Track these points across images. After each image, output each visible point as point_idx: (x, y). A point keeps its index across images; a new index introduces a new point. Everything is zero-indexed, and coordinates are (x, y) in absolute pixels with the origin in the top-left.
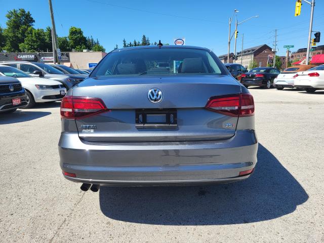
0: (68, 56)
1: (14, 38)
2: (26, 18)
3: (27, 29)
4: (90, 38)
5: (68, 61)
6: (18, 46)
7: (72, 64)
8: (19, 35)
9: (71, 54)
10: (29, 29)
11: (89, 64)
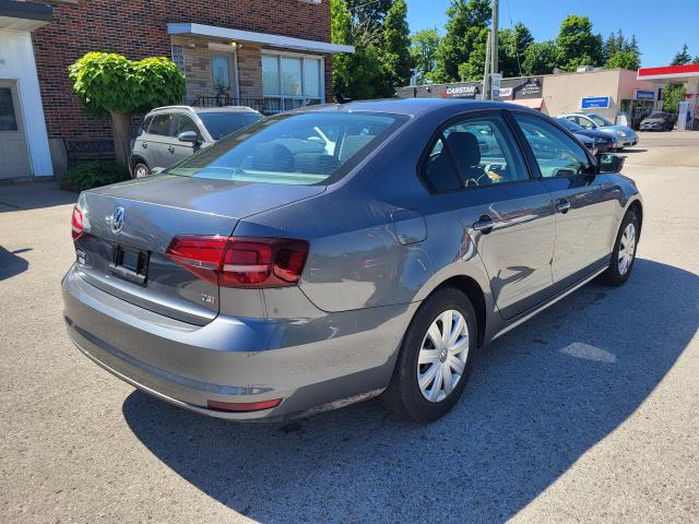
0: (539, 84)
1: (453, 55)
2: (481, 11)
3: (477, 34)
4: (617, 36)
5: (539, 95)
6: (457, 70)
7: (546, 100)
8: (463, 49)
9: (547, 80)
10: (482, 32)
11: (584, 100)
